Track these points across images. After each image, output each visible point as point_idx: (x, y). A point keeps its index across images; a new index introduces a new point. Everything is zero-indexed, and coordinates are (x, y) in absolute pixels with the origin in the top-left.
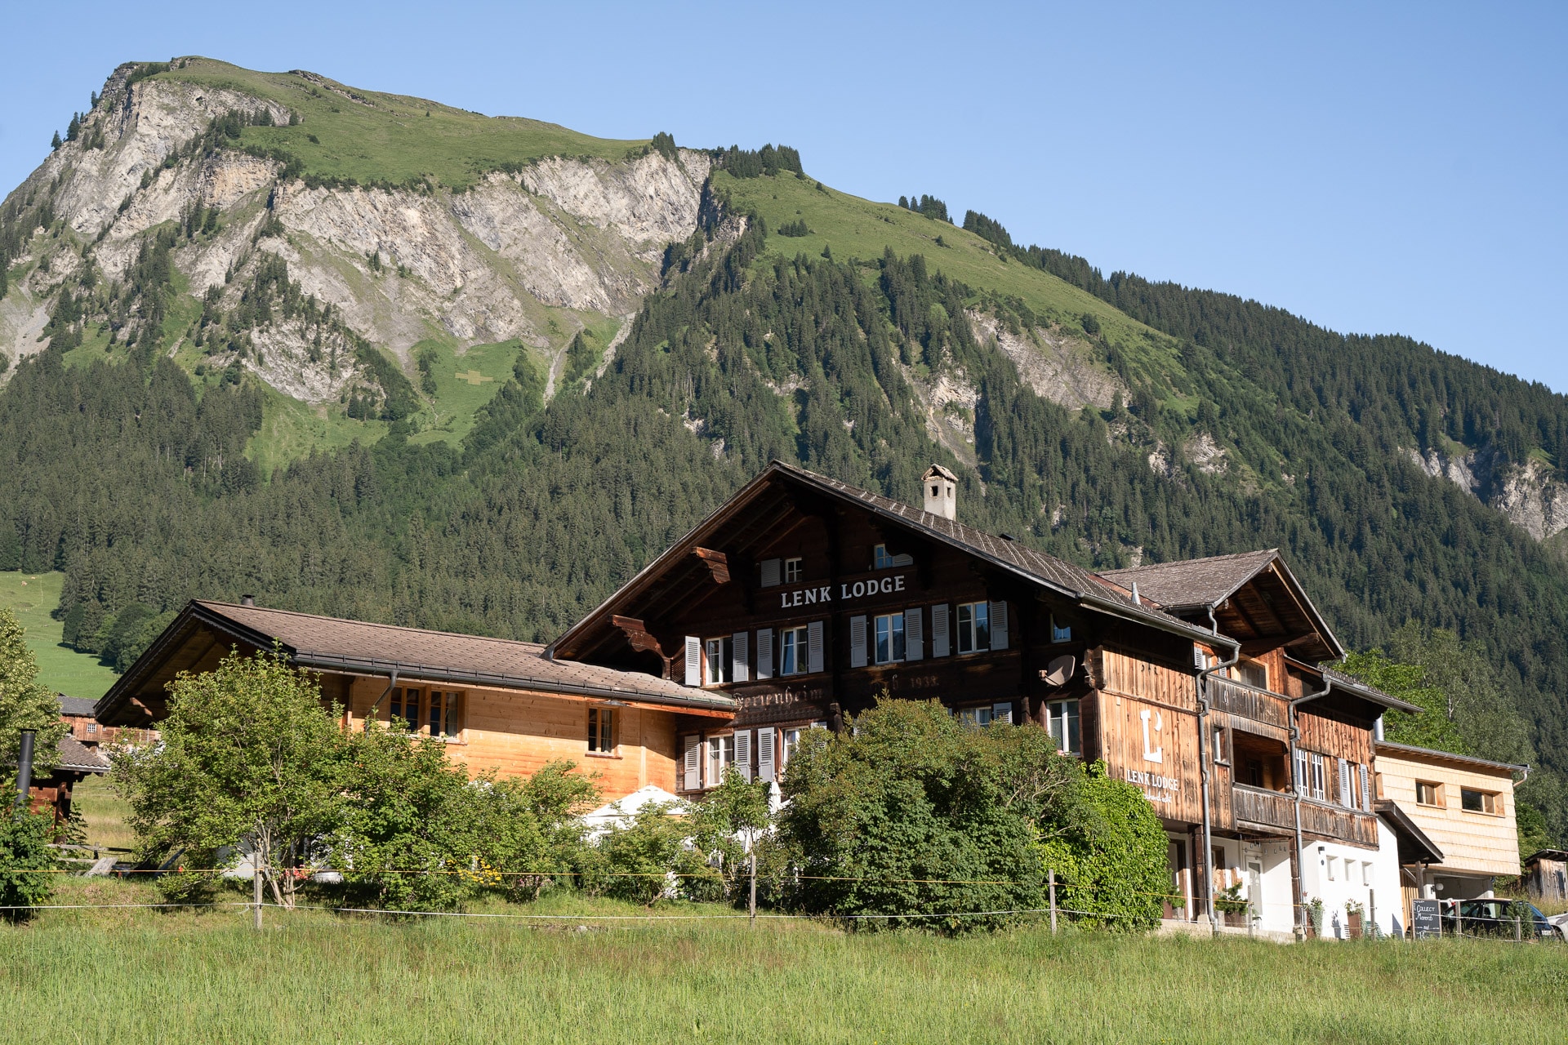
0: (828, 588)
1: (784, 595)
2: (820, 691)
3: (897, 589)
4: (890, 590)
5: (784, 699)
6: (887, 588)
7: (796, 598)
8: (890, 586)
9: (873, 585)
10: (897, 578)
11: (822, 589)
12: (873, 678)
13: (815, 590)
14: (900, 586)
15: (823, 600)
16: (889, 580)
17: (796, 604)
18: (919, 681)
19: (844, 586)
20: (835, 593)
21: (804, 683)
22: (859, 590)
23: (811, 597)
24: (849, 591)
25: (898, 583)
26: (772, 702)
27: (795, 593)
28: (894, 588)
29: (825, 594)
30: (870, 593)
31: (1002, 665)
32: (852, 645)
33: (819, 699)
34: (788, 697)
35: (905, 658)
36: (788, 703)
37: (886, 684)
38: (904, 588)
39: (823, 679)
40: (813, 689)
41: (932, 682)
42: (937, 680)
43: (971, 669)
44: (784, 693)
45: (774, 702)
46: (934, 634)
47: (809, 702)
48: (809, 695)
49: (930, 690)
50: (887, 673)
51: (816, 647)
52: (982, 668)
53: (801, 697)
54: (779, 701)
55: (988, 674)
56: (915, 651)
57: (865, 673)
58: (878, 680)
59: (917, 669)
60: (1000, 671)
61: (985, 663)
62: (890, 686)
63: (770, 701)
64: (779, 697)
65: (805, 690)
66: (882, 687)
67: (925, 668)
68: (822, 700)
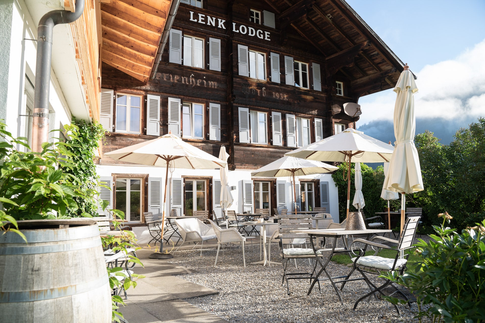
0: (224, 21)
1: (192, 13)
2: (216, 84)
3: (266, 39)
4: (262, 38)
5: (189, 82)
6: (260, 36)
7: (200, 19)
8: (262, 35)
9: (252, 30)
10: (266, 33)
11: (220, 20)
12: (251, 85)
13: (214, 19)
14: (268, 38)
15: (220, 27)
16: (262, 32)
17: (200, 22)
18: (277, 95)
19: (234, 24)
20: (228, 25)
21: (204, 75)
22: (243, 30)
23: (211, 21)
24: (237, 28)
25: (266, 36)
26: (180, 81)
27: (200, 15)
28: (264, 37)
29: (221, 24)
30: (250, 34)
31: (318, 99)
32: (239, 61)
33: (214, 89)
34: (192, 81)
35: (270, 79)
36: (192, 85)
37: (259, 91)
38: (270, 40)
39: (218, 77)
40: (211, 81)
41: (284, 98)
42: (287, 97)
43: (304, 96)
44: (189, 77)
45: (181, 81)
46: (286, 71)
47: (208, 89)
48: (208, 84)
49: (283, 102)
50: (260, 85)
51: (215, 55)
52: (309, 98)
53: (202, 84)
54: (185, 81)
55: (311, 102)
56: (276, 78)
57: (246, 80)
58: (254, 87)
59: (277, 88)
60: (316, 102)
61: (310, 95)
62: (261, 93)
63: (178, 80)
64: (185, 79)
65: (205, 79)
66: (257, 92)
67: (281, 89)
68: (217, 90)
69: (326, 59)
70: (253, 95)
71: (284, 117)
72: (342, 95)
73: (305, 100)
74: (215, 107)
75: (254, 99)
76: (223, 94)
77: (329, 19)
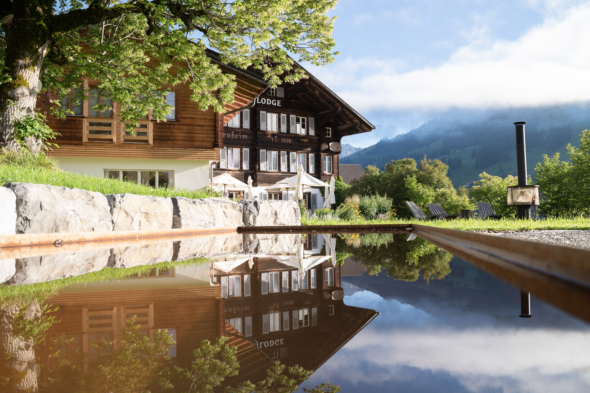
2: (247, 136)
3: (278, 105)
4: (275, 105)
5: (231, 136)
6: (274, 104)
8: (275, 103)
9: (269, 101)
10: (278, 101)
14: (279, 104)
16: (275, 101)
18: (284, 140)
19: (258, 98)
21: (240, 132)
22: (264, 101)
24: (260, 101)
25: (278, 103)
28: (277, 104)
30: (268, 104)
31: (312, 140)
32: (261, 121)
33: (246, 139)
34: (233, 136)
35: (280, 131)
36: (233, 138)
37: (272, 138)
38: (280, 105)
39: (248, 132)
40: (244, 135)
41: (289, 142)
42: (291, 141)
43: (302, 140)
44: (231, 134)
45: (227, 136)
46: (290, 125)
47: (242, 139)
48: (242, 137)
49: (288, 144)
50: (273, 135)
51: (246, 119)
52: (305, 140)
53: (239, 137)
54: (229, 136)
55: (307, 143)
56: (284, 129)
57: (265, 133)
58: (269, 137)
59: (284, 136)
60: (311, 143)
61: (307, 139)
62: (274, 140)
63: (225, 136)
64: (229, 135)
65: (240, 134)
66: (271, 139)
67: (287, 136)
68: (247, 140)
69: (319, 114)
70: (269, 141)
71: (288, 154)
72: (330, 136)
73: (303, 142)
74: (246, 150)
75: (269, 144)
76: (251, 142)
77: (317, 93)
